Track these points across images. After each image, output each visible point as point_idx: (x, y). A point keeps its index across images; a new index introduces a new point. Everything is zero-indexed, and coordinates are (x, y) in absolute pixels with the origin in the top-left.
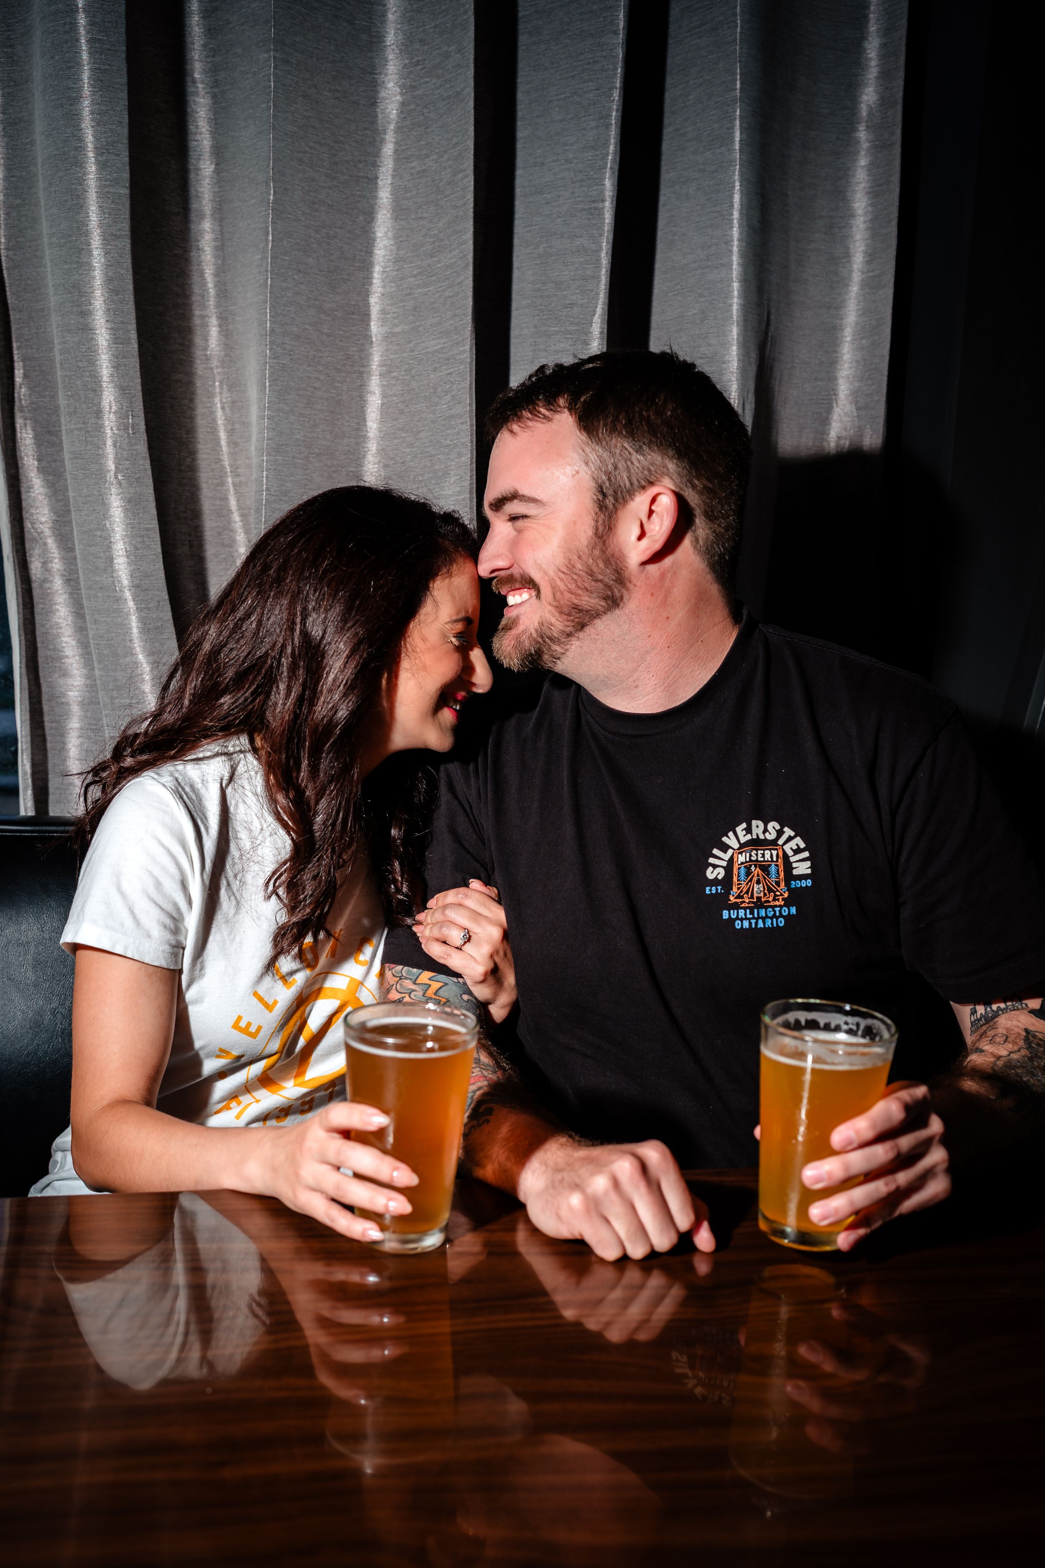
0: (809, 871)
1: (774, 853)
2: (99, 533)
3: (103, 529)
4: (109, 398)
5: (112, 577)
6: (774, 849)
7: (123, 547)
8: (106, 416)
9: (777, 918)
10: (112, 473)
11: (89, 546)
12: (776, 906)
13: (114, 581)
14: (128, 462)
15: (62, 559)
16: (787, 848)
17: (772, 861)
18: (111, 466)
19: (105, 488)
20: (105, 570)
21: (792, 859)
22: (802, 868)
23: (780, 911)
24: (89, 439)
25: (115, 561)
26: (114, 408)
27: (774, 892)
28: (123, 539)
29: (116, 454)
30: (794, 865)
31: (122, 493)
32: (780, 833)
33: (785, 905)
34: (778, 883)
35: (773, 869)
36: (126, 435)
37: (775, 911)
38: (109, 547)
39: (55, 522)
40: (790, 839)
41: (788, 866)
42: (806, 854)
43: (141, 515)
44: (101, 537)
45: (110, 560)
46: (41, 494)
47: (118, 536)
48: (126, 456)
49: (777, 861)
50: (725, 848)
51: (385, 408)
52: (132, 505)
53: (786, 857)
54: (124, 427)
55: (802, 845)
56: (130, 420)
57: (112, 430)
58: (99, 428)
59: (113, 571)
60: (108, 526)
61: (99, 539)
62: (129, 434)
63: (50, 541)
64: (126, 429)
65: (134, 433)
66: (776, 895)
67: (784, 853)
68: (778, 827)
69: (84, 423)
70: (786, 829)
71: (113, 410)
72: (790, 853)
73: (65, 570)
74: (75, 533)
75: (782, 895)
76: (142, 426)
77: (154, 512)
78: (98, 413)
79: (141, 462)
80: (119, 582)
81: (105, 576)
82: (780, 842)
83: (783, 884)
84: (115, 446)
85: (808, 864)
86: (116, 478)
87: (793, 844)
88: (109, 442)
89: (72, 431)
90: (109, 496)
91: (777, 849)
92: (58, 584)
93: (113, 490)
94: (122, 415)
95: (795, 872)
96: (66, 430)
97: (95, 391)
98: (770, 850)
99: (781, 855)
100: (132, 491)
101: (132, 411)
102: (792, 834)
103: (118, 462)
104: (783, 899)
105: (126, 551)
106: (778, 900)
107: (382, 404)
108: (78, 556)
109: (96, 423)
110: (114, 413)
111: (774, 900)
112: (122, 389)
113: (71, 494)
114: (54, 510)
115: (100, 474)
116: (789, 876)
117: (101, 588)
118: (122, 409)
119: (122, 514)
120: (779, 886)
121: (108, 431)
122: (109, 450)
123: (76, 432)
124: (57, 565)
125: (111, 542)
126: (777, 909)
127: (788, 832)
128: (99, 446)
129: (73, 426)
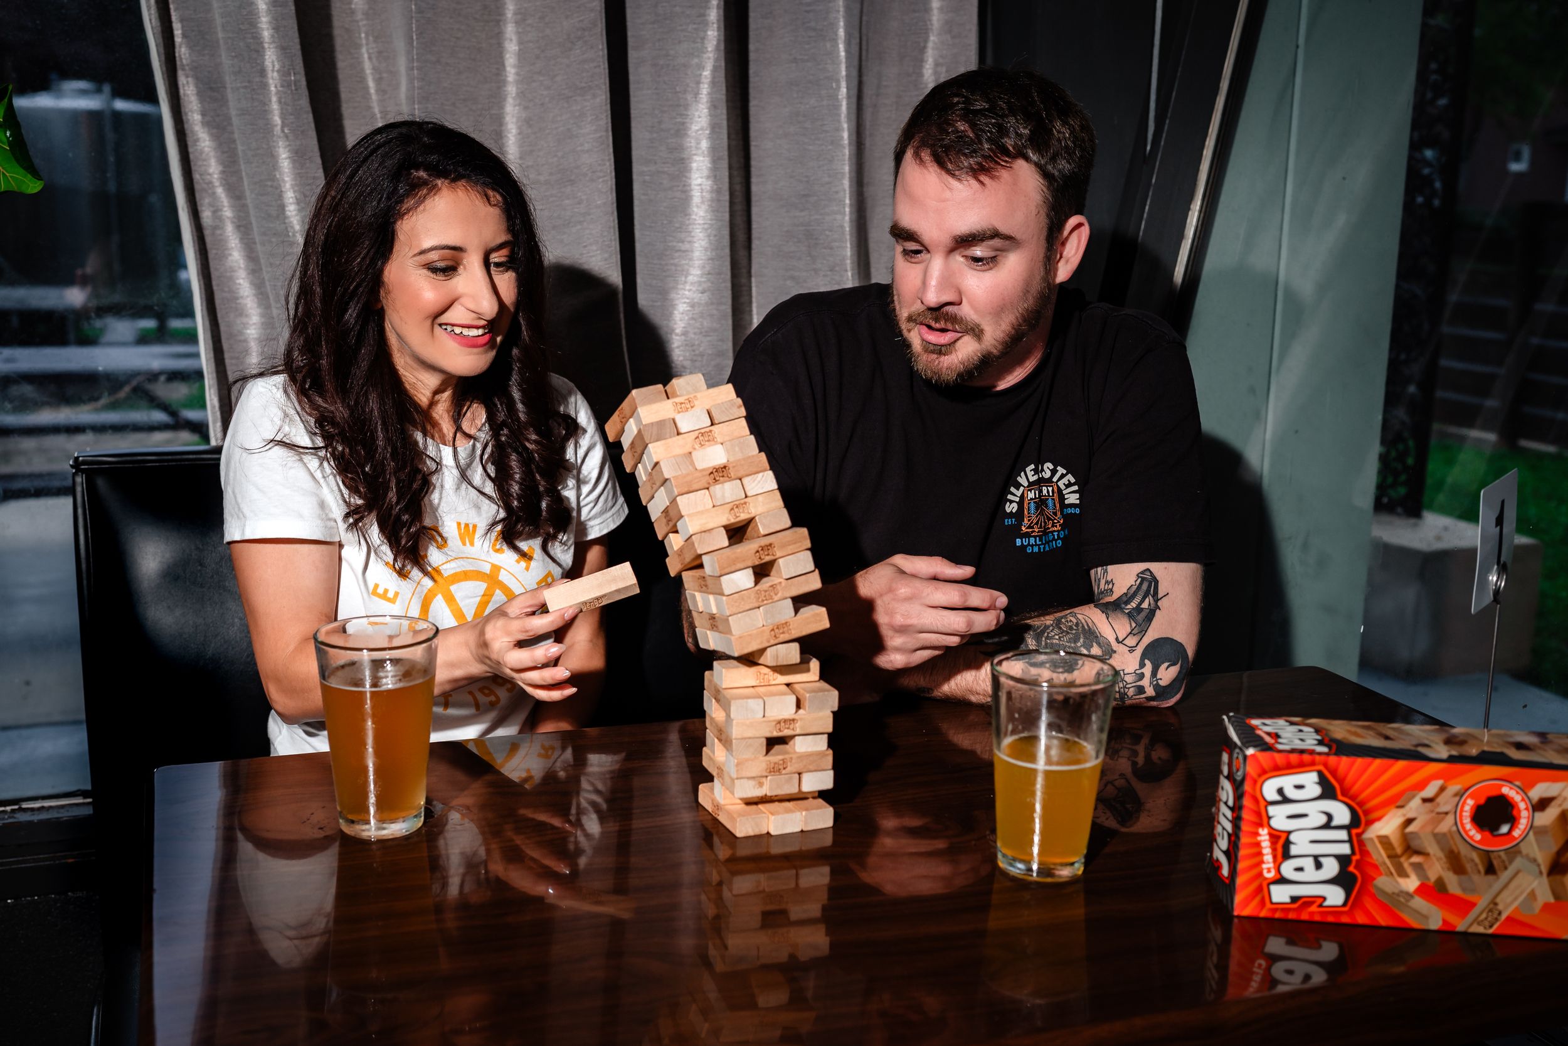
0: (1078, 502)
1: (1050, 489)
2: (269, 183)
3: (273, 179)
4: (271, 58)
5: (285, 223)
6: (1050, 486)
7: (293, 195)
8: (270, 74)
9: (1056, 540)
10: (279, 128)
11: (262, 195)
12: (1055, 531)
13: (286, 228)
14: (292, 117)
15: (232, 206)
16: (1061, 484)
17: (1049, 495)
18: (277, 120)
19: (274, 142)
20: (278, 217)
21: (1064, 492)
22: (1073, 499)
23: (1058, 535)
24: (255, 96)
25: (287, 209)
26: (277, 67)
27: (1053, 520)
28: (293, 188)
29: (282, 109)
30: (1066, 496)
31: (289, 145)
32: (1054, 472)
33: (1061, 530)
34: (1055, 514)
35: (1050, 502)
36: (289, 92)
37: (1054, 535)
38: (280, 196)
39: (223, 172)
40: (1063, 476)
41: (1062, 497)
42: (1076, 488)
43: (308, 165)
44: (272, 186)
45: (282, 207)
46: (208, 147)
47: (288, 186)
48: (290, 111)
49: (1053, 495)
50: (1018, 486)
51: (521, 55)
52: (298, 157)
53: (1060, 490)
54: (286, 84)
55: (1073, 480)
56: (293, 78)
57: (276, 87)
58: (265, 86)
59: (286, 217)
60: (278, 176)
61: (270, 189)
62: (292, 90)
63: (220, 191)
64: (289, 86)
65: (296, 90)
66: (1053, 523)
67: (1058, 487)
68: (1051, 467)
69: (249, 82)
70: (1059, 468)
71: (276, 69)
72: (1063, 487)
73: (234, 217)
74: (246, 183)
75: (1059, 522)
76: (304, 83)
77: (319, 161)
78: (262, 72)
79: (305, 116)
80: (292, 227)
81: (278, 222)
82: (1055, 479)
83: (1059, 514)
84: (280, 102)
85: (1077, 496)
86: (283, 131)
87: (1065, 480)
88: (274, 99)
89: (238, 89)
90: (277, 149)
91: (1052, 486)
92: (230, 231)
93: (280, 143)
94: (284, 73)
95: (1067, 502)
96: (232, 88)
97: (257, 51)
98: (1047, 486)
99: (1056, 490)
100: (298, 143)
101: (294, 69)
102: (1065, 472)
103: (283, 117)
104: (1060, 525)
105: (297, 199)
106: (1056, 526)
107: (520, 50)
108: (251, 206)
109: (261, 82)
110: (278, 71)
111: (1053, 526)
112: (283, 49)
113: (240, 148)
114: (221, 162)
115: (268, 128)
116: (1063, 506)
117: (275, 234)
118: (284, 67)
119: (291, 165)
120: (1056, 516)
121: (273, 89)
122: (275, 106)
123: (242, 90)
124: (228, 213)
125: (282, 191)
126: (1056, 534)
127: (1061, 470)
128: (265, 104)
129: (239, 85)
